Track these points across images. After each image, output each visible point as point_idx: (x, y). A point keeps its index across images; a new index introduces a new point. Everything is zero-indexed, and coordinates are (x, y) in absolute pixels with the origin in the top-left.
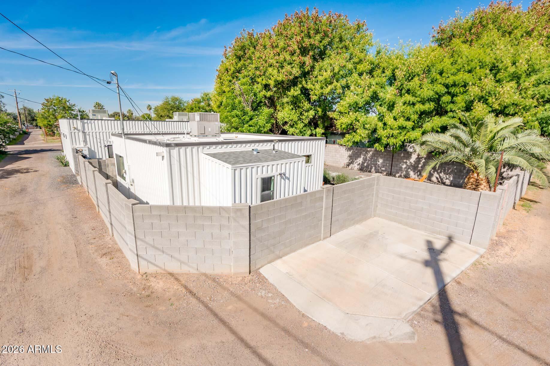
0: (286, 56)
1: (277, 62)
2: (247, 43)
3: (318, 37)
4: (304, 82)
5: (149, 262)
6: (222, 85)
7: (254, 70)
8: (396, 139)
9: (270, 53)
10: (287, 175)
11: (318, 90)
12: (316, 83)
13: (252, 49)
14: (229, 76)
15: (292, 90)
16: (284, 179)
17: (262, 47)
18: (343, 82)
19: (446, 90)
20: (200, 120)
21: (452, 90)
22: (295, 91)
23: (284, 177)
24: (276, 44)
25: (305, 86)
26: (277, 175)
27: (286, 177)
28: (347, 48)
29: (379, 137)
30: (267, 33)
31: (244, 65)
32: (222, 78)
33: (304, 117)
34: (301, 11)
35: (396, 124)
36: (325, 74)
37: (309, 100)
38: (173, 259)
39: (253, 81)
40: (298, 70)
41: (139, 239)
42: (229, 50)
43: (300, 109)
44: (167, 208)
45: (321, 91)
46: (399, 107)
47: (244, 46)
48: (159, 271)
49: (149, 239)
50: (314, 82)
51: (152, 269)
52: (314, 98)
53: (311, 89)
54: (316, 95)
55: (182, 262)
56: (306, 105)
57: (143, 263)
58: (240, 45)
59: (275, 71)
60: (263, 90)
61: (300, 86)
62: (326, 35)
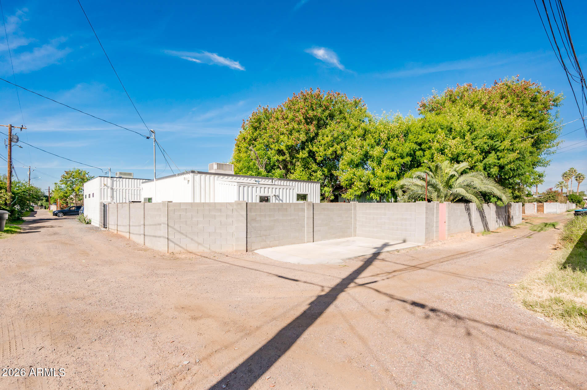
0: (294, 125)
1: (287, 131)
2: (262, 117)
3: (320, 110)
4: (310, 146)
5: (175, 244)
6: (240, 152)
7: (268, 138)
8: (385, 188)
9: (282, 124)
10: (281, 198)
11: (322, 152)
12: (320, 146)
13: (267, 121)
14: (246, 144)
15: (301, 153)
16: (278, 200)
17: (275, 119)
18: (342, 145)
19: (419, 147)
20: (218, 169)
21: (423, 146)
22: (303, 154)
23: (278, 199)
24: (287, 116)
25: (311, 149)
26: (273, 196)
27: (279, 199)
28: (345, 118)
29: (372, 187)
30: (280, 109)
31: (260, 134)
32: (240, 146)
33: (313, 178)
34: (307, 90)
35: (384, 175)
36: (326, 138)
37: (315, 160)
38: (193, 242)
39: (268, 147)
40: (305, 136)
41: (170, 226)
42: (247, 123)
43: (309, 171)
44: (191, 204)
45: (324, 153)
46: (386, 161)
47: (260, 119)
48: (183, 251)
49: (177, 227)
50: (318, 145)
51: (178, 249)
52: (319, 159)
53: (316, 152)
54: (321, 157)
55: (199, 244)
56: (314, 166)
57: (171, 244)
58: (256, 117)
59: (286, 138)
60: (276, 155)
61: (307, 149)
62: (327, 108)
